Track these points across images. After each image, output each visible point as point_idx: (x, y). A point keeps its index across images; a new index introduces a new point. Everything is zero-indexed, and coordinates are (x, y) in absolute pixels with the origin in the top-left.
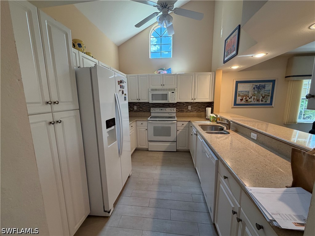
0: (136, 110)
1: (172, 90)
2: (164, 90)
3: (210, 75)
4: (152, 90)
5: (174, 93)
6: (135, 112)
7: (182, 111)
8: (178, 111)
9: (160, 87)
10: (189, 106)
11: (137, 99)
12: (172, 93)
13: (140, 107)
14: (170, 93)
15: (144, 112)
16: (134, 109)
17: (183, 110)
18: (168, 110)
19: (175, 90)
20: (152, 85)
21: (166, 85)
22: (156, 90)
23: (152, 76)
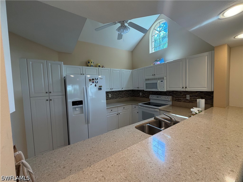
0: (142, 96)
1: (161, 78)
2: (154, 79)
3: (208, 55)
4: (146, 80)
5: (162, 81)
6: (141, 97)
7: (179, 100)
8: (175, 100)
9: (153, 77)
10: (187, 95)
11: (137, 88)
12: (161, 81)
13: (144, 94)
14: (159, 81)
15: (146, 98)
16: (140, 95)
17: (181, 99)
18: (163, 97)
19: (163, 78)
20: (146, 76)
21: (156, 75)
22: (148, 80)
23: (146, 68)
